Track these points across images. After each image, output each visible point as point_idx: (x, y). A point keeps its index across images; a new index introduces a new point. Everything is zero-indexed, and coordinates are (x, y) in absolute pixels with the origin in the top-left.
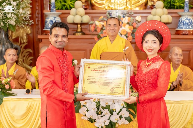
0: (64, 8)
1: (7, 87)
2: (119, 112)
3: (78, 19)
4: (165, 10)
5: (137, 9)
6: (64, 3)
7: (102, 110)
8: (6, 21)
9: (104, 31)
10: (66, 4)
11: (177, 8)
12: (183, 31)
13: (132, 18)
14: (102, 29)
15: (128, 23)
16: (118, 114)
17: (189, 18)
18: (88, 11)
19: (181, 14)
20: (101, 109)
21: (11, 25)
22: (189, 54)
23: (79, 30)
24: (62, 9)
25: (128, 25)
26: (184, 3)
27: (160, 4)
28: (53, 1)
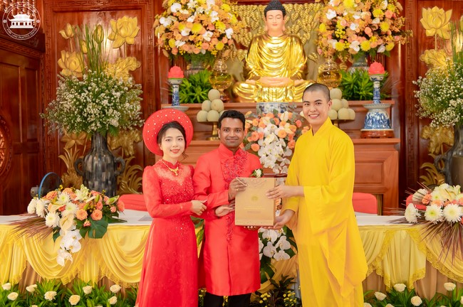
0: (192, 101)
1: (113, 209)
2: (276, 242)
3: (213, 117)
4: (344, 101)
6: (191, 94)
8: (105, 121)
9: (253, 133)
10: (196, 95)
11: (363, 99)
12: (372, 132)
13: (295, 114)
15: (288, 121)
16: (274, 245)
17: (380, 113)
18: (229, 104)
19: (368, 107)
21: (112, 126)
22: (382, 167)
23: (215, 133)
24: (189, 102)
25: (288, 124)
26: (373, 91)
27: (337, 92)
28: (175, 90)
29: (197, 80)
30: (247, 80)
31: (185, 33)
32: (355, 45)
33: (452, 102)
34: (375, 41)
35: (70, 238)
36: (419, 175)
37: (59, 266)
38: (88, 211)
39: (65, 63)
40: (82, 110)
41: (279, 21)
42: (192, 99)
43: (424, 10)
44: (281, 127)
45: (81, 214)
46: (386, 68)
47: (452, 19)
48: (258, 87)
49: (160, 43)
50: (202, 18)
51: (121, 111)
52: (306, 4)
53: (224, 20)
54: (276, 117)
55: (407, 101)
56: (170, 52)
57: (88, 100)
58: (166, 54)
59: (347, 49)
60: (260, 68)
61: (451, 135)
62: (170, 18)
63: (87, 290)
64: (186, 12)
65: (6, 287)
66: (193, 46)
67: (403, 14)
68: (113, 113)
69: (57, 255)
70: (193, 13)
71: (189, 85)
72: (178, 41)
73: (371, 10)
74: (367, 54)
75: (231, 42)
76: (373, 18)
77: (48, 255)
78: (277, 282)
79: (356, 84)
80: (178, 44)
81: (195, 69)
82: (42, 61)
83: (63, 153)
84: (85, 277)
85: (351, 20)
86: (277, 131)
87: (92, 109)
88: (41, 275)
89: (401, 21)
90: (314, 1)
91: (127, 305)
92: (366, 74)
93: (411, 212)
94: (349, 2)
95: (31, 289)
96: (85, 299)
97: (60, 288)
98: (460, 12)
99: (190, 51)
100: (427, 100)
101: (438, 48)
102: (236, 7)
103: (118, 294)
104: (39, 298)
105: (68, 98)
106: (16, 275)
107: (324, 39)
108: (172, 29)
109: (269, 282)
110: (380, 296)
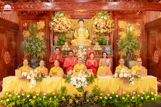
1: (44, 75)
2: (84, 83)
3: (66, 49)
4: (99, 46)
5: (89, 45)
6: (60, 43)
7: (78, 82)
8: (37, 50)
11: (104, 45)
13: (87, 49)
14: (76, 53)
15: (85, 51)
17: (108, 49)
18: (70, 46)
19: (105, 47)
21: (39, 51)
23: (66, 53)
24: (59, 45)
25: (85, 52)
26: (106, 43)
27: (97, 43)
28: (56, 42)
29: (61, 39)
30: (74, 40)
31: (58, 27)
32: (102, 31)
33: (126, 46)
34: (107, 30)
35: (33, 82)
36: (118, 64)
37: (30, 89)
38: (38, 75)
39: (24, 33)
40: (31, 47)
41: (82, 24)
42: (60, 44)
43: (119, 21)
45: (36, 76)
46: (110, 37)
47: (126, 24)
48: (77, 41)
49: (51, 29)
50: (62, 23)
51: (41, 47)
52: (89, 19)
53: (68, 24)
54: (82, 50)
55: (115, 45)
56: (54, 31)
57: (33, 44)
58: (52, 32)
59: (100, 32)
60: (77, 36)
61: (126, 54)
62: (54, 22)
63: (38, 95)
64: (58, 21)
65: (17, 94)
66: (60, 30)
67: (114, 23)
68: (39, 48)
69: (30, 86)
70: (60, 22)
71: (59, 40)
72: (56, 29)
73: (106, 22)
74: (105, 33)
75: (70, 29)
76: (106, 24)
77: (27, 86)
78: (84, 92)
79: (102, 41)
80: (56, 30)
81: (61, 36)
82: (18, 33)
83: (24, 58)
84: (37, 91)
85: (101, 24)
86: (83, 53)
87: (34, 47)
88: (25, 91)
89: (113, 25)
90: (91, 18)
91: (48, 98)
92: (105, 38)
93: (116, 75)
94: (100, 20)
95: (23, 94)
96: (37, 97)
97: (31, 94)
98: (128, 22)
99: (59, 32)
100: (120, 46)
101: (123, 31)
102: (71, 19)
103: (45, 96)
104: (25, 97)
105: (27, 44)
106: (19, 91)
107: (94, 29)
108: (54, 26)
109: (82, 92)
110: (109, 95)
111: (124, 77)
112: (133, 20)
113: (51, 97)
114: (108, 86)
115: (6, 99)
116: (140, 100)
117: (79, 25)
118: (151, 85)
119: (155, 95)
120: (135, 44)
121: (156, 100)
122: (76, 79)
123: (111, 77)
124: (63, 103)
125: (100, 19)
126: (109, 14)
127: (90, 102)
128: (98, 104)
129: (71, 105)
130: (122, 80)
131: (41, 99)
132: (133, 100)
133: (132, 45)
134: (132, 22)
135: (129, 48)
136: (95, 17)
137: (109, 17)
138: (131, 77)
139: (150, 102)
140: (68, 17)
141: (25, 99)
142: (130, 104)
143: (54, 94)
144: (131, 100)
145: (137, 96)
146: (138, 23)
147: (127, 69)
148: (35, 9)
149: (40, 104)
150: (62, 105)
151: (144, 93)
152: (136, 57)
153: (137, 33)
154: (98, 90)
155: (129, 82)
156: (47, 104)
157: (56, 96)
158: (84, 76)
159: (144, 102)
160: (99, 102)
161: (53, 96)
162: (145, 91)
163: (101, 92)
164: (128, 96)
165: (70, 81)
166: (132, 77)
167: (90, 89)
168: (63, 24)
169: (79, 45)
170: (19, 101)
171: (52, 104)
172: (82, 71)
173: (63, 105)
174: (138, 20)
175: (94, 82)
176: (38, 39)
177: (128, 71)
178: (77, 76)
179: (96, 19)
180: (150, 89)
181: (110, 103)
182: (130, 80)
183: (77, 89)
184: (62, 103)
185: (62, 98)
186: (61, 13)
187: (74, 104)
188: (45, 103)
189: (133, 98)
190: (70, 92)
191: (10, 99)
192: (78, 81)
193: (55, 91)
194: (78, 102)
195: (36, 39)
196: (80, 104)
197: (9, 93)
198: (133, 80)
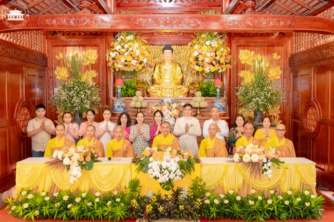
0: (127, 95)
1: (96, 156)
2: (175, 172)
3: (138, 105)
4: (203, 97)
5: (182, 96)
6: (126, 92)
8: (83, 106)
10: (128, 92)
11: (211, 96)
13: (179, 104)
15: (176, 108)
17: (220, 104)
18: (145, 98)
19: (214, 101)
20: (162, 170)
21: (86, 108)
24: (125, 96)
25: (176, 110)
26: (216, 92)
27: (199, 93)
28: (119, 91)
29: (129, 84)
30: (154, 86)
31: (123, 60)
32: (207, 70)
33: (254, 99)
34: (217, 67)
35: (76, 170)
37: (70, 184)
38: (84, 157)
39: (58, 73)
40: (71, 100)
41: (170, 55)
44: (172, 111)
45: (81, 158)
46: (222, 80)
47: (254, 55)
48: (160, 89)
49: (110, 64)
50: (131, 54)
51: (91, 100)
52: (183, 46)
53: (143, 54)
54: (170, 105)
55: (232, 95)
56: (114, 69)
57: (74, 95)
58: (112, 70)
59: (203, 71)
60: (160, 78)
61: (253, 113)
62: (115, 53)
63: (84, 195)
64: (123, 50)
65: (44, 194)
66: (127, 67)
67: (230, 54)
68: (87, 102)
69: (69, 178)
70: (127, 51)
71: (125, 87)
73: (215, 52)
74: (213, 73)
75: (146, 65)
76: (216, 56)
77: (63, 178)
78: (175, 190)
79: (208, 88)
80: (119, 66)
81: (128, 78)
82: (46, 72)
83: (57, 119)
84: (82, 188)
85: (205, 56)
86: (170, 113)
87: (76, 100)
88: (60, 187)
89: (229, 57)
90: (187, 45)
91: (104, 202)
92: (213, 83)
93: (236, 157)
94: (205, 48)
95: (56, 194)
96: (83, 199)
97: (70, 194)
98: (258, 52)
99: (125, 70)
100: (242, 97)
101: (247, 70)
102: (148, 46)
103: (99, 197)
104: (60, 199)
105: (63, 94)
106: (47, 188)
107: (192, 65)
108: (116, 58)
109: (171, 190)
110: (222, 196)
111: (252, 162)
112: (266, 48)
113: (110, 200)
114: (221, 178)
115: (21, 204)
116: (283, 206)
117: (164, 56)
118: (303, 176)
119: (313, 196)
120: (272, 95)
121: (314, 206)
122: (159, 164)
123: (228, 161)
124: (134, 213)
125: (205, 46)
126: (221, 36)
127: (186, 209)
128: (201, 214)
129: (149, 215)
130: (248, 167)
131: (90, 204)
132: (269, 207)
133: (266, 97)
134: (266, 53)
135: (260, 103)
136: (194, 41)
137: (221, 42)
138: (265, 161)
139: (302, 210)
140: (142, 41)
141: (59, 204)
142: (263, 214)
143: (115, 193)
144: (266, 206)
145: (277, 199)
146: (276, 54)
147: (257, 146)
148: (78, 27)
149: (89, 214)
150: (131, 215)
151: (290, 193)
152: (273, 118)
153: (274, 73)
154: (201, 187)
155: (261, 171)
156: (103, 214)
157: (120, 197)
158: (173, 160)
159: (291, 211)
160: (204, 210)
161: (114, 198)
162: (293, 188)
163: (208, 191)
164: (260, 198)
165: (148, 168)
166: (268, 161)
167: (185, 185)
168: (133, 56)
169: (164, 96)
170: (48, 207)
171: (112, 213)
172: (170, 149)
173: (133, 215)
174: (276, 48)
175: (194, 170)
176: (85, 83)
177: (259, 150)
178: (161, 159)
179: (196, 47)
180: (302, 185)
181: (224, 212)
182: (264, 168)
183: (161, 184)
184: (132, 211)
185: (131, 202)
186: (128, 34)
187: (155, 215)
188: (99, 212)
189: (270, 202)
190: (147, 190)
191: (30, 203)
192: (164, 169)
193: (119, 187)
194: (162, 210)
195: (81, 84)
196: (166, 214)
197: (29, 192)
198: (269, 167)
